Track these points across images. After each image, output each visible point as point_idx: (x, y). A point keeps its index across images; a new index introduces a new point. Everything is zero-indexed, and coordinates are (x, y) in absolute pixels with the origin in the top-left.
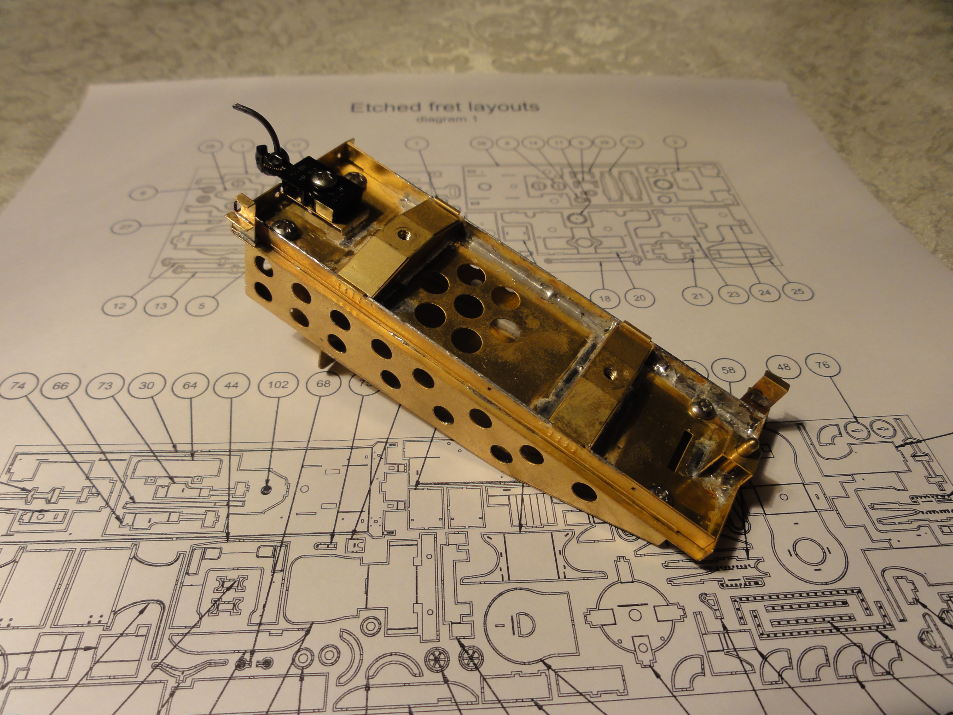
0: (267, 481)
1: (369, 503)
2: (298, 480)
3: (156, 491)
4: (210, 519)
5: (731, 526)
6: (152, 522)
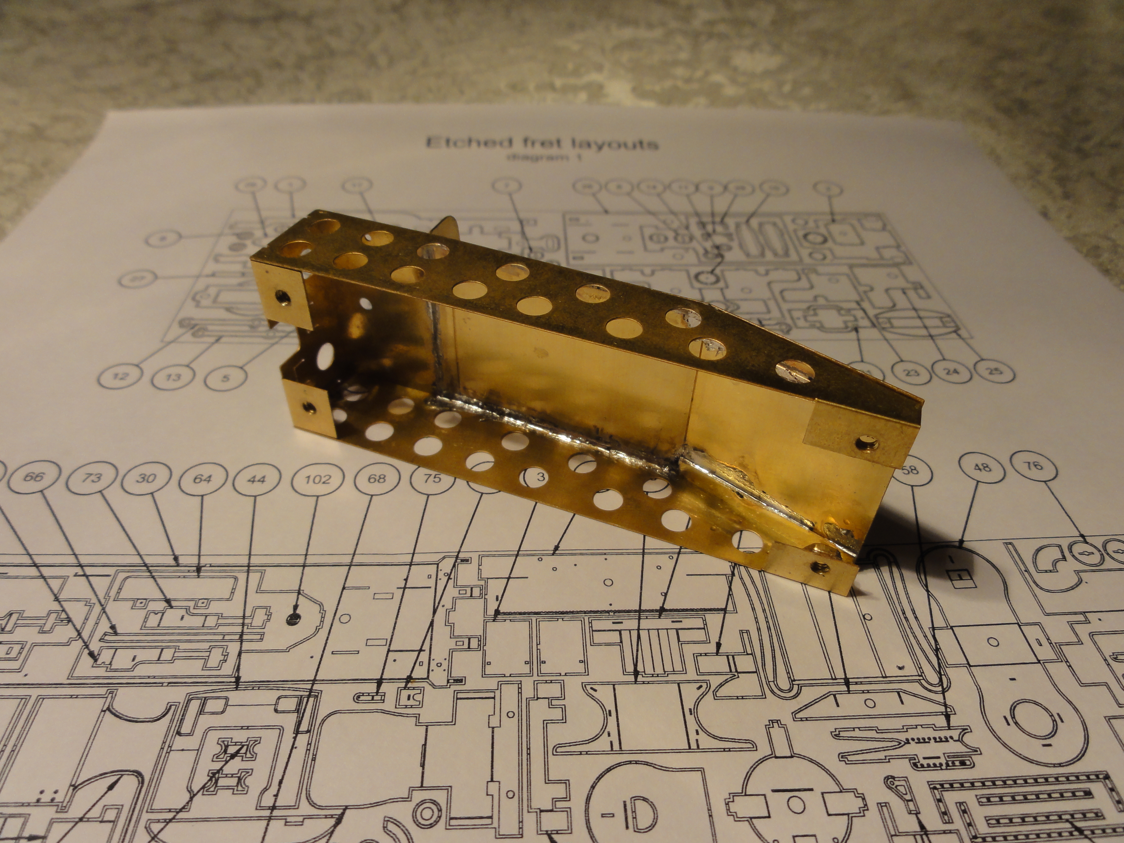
0: (296, 607)
1: (431, 639)
2: (337, 607)
3: (147, 618)
4: (216, 656)
5: (923, 682)
6: (136, 660)
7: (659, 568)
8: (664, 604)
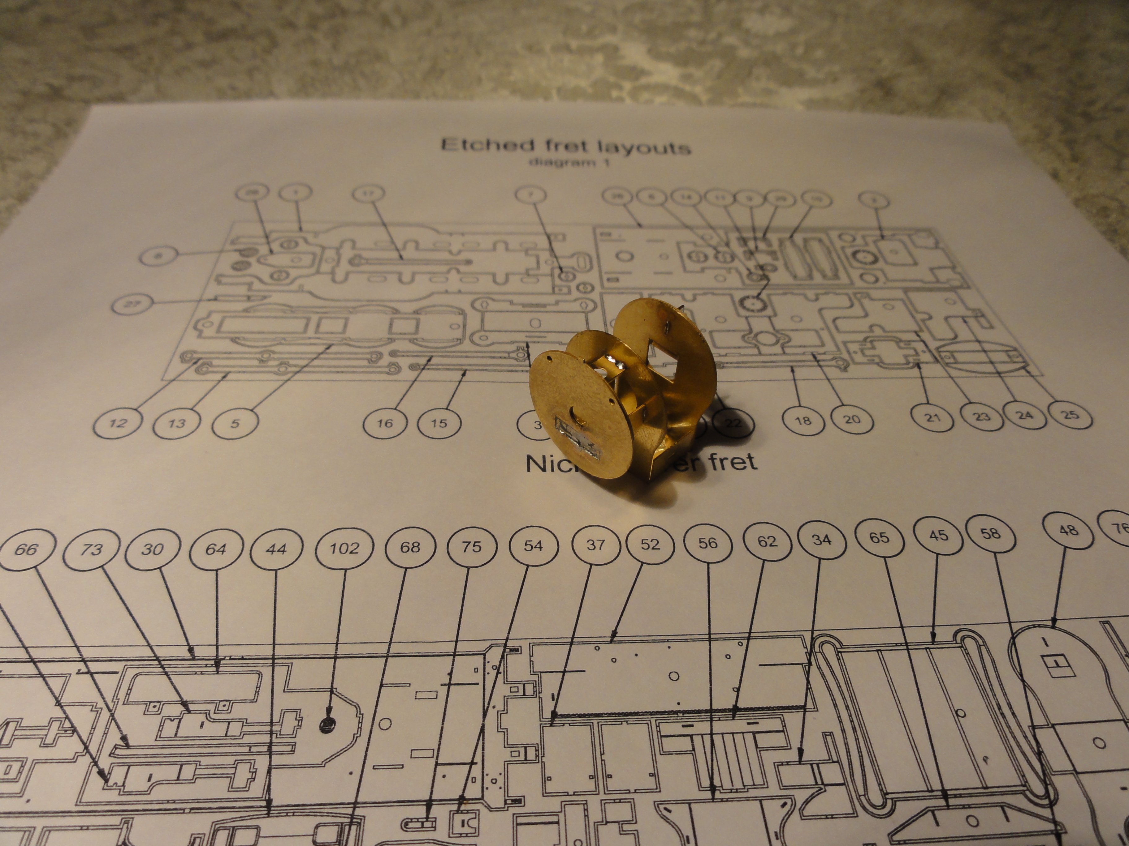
0: (329, 710)
1: (483, 749)
2: (376, 709)
3: (161, 726)
4: (243, 773)
5: (1028, 793)
6: (153, 780)
7: (728, 657)
8: (737, 701)
